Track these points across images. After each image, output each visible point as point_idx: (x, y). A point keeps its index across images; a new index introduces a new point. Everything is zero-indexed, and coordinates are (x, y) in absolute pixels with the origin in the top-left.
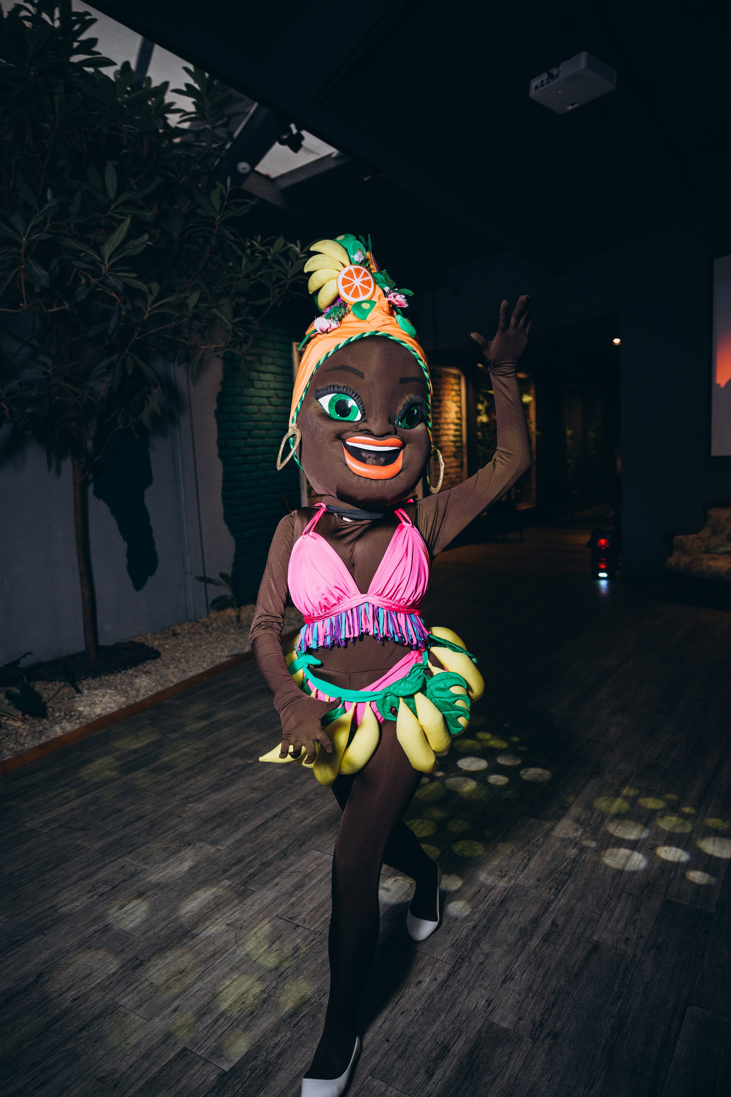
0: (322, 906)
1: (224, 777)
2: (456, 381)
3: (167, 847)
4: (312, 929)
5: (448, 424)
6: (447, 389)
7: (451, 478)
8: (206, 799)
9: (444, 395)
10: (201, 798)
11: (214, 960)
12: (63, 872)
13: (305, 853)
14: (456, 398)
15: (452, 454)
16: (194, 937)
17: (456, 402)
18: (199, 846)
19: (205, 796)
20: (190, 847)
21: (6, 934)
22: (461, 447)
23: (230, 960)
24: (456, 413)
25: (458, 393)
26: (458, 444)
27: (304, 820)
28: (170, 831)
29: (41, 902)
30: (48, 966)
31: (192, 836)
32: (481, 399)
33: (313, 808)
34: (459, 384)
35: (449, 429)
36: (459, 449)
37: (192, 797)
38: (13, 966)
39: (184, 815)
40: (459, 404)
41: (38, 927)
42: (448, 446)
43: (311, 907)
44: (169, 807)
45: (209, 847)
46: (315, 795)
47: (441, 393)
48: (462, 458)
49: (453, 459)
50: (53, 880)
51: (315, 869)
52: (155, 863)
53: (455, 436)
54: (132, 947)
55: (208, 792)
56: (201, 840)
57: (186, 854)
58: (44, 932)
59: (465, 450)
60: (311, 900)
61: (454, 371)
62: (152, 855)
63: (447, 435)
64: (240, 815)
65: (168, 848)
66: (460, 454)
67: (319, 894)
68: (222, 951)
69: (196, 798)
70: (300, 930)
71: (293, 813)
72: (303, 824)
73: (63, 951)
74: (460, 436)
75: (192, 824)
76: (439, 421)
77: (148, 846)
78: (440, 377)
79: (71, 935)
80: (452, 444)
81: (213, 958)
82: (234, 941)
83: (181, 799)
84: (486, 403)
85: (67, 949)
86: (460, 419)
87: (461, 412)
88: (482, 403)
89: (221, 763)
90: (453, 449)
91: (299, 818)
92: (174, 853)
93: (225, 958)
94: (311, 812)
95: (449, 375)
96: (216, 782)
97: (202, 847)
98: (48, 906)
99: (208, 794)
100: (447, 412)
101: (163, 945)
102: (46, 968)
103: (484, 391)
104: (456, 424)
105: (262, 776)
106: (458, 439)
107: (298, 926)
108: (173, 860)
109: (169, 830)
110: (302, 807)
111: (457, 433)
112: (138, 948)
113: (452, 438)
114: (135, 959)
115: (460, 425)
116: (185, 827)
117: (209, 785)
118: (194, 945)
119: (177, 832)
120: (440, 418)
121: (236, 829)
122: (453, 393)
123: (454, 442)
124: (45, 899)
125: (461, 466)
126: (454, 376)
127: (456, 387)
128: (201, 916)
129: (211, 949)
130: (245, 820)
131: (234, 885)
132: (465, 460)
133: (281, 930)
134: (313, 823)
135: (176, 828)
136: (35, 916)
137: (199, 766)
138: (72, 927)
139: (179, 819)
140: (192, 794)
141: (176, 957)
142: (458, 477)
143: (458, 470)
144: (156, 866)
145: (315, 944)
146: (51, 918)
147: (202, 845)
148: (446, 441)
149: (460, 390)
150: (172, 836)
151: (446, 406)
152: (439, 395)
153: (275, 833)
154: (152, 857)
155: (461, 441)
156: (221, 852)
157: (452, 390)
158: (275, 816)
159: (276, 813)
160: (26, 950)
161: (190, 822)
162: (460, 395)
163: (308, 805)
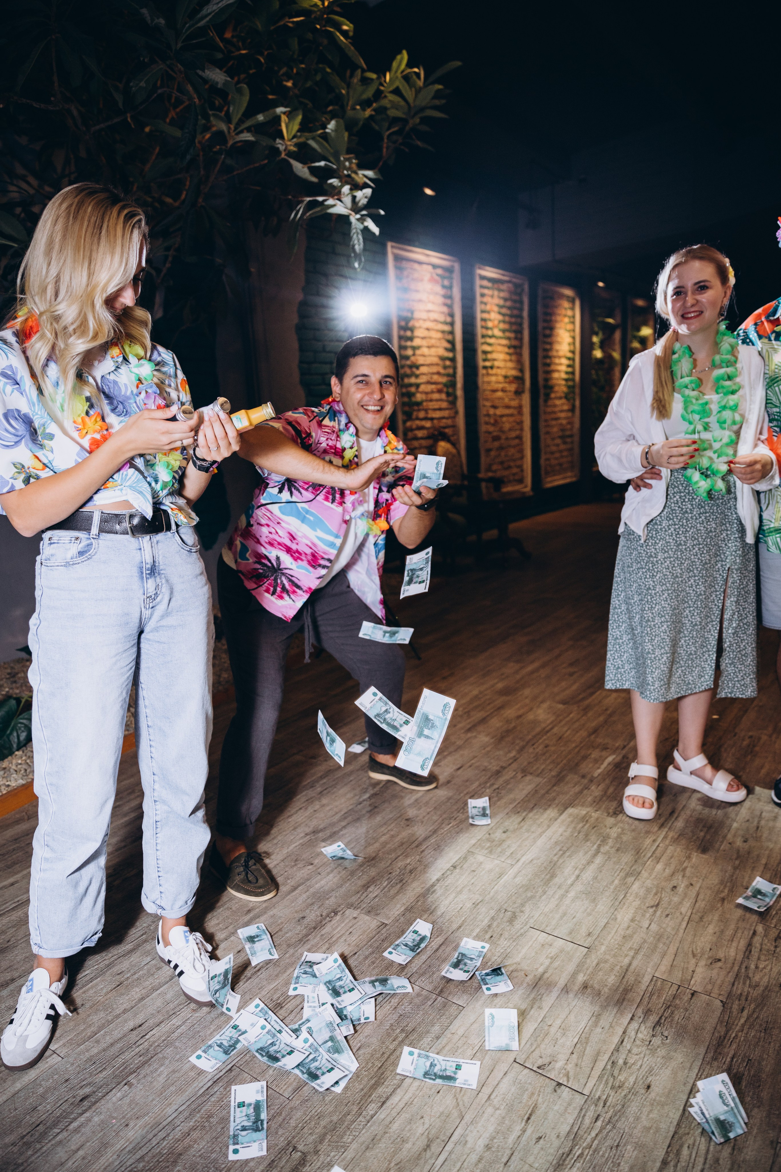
0: (587, 1043)
1: (361, 800)
2: (570, 305)
3: (301, 916)
4: (586, 1092)
5: (560, 357)
6: (559, 315)
7: (561, 424)
8: (343, 835)
9: (556, 321)
10: (335, 833)
11: (431, 1158)
12: (149, 959)
13: (521, 935)
14: (570, 327)
15: (563, 395)
16: (384, 1103)
17: (569, 331)
18: (351, 917)
19: (341, 830)
20: (338, 917)
21: (67, 1081)
22: (573, 387)
23: (462, 1160)
24: (569, 344)
25: (572, 320)
26: (570, 383)
27: (500, 876)
28: (300, 888)
29: (118, 1016)
30: (142, 1158)
31: (336, 897)
32: (596, 329)
33: (508, 853)
34: (573, 309)
35: (561, 364)
36: (571, 388)
37: (321, 830)
38: (81, 1153)
39: (316, 862)
40: (572, 334)
41: (119, 1068)
42: (559, 385)
43: (568, 1043)
44: (291, 848)
45: (367, 918)
46: (504, 832)
47: (553, 318)
48: (574, 400)
49: (563, 401)
50: (135, 973)
51: (548, 967)
52: (289, 946)
53: (567, 373)
54: (280, 1119)
55: (343, 824)
56: (350, 906)
57: (334, 930)
58: (129, 1079)
59: (577, 390)
60: (564, 1030)
61: (568, 292)
62: (280, 930)
63: (558, 371)
64: (400, 864)
65: (303, 918)
66: (571, 395)
67: (572, 1017)
68: (442, 1137)
69: (328, 832)
70: (565, 1093)
71: (481, 863)
72: (502, 881)
73: (165, 1123)
74: (573, 373)
75: (331, 875)
76: (551, 354)
77: (271, 913)
78: (552, 298)
79: (173, 1088)
80: (563, 382)
81: (429, 1154)
82: (455, 1113)
83: (307, 834)
84: (601, 335)
85: (170, 1119)
86: (573, 352)
87: (574, 343)
88: (597, 334)
89: (351, 778)
90: (565, 389)
91: (490, 871)
92: (315, 928)
93: (450, 1153)
94: (509, 861)
95: (562, 296)
96: (350, 808)
97: (355, 918)
98: (131, 1024)
99: (344, 827)
100: (559, 343)
101: (335, 1118)
102: (139, 1160)
103: (600, 319)
104: (569, 359)
105: (416, 800)
106: (570, 376)
107: (559, 1084)
108: (315, 941)
109: (299, 886)
110: (491, 852)
111: (570, 370)
112: (293, 1123)
113: (564, 376)
114: (291, 1149)
115: (573, 360)
116: (323, 882)
117: (343, 813)
118: (389, 1119)
119: (312, 890)
120: (551, 350)
121: (401, 888)
122: (566, 320)
123: (566, 380)
124: (125, 1011)
125: (572, 410)
126: (568, 298)
127: (570, 313)
128: (386, 1056)
129: (420, 1130)
130: (411, 872)
131: (424, 993)
132: (578, 403)
133: (533, 1094)
134: (518, 880)
135: (308, 883)
136: (112, 1045)
137: (321, 782)
138: (174, 1072)
139: (310, 867)
140: (321, 827)
141: (363, 1147)
142: (569, 423)
143: (570, 414)
144: (291, 951)
145: (602, 1129)
146: (137, 1050)
147: (355, 916)
148: (557, 379)
149: (574, 317)
150: (305, 896)
151: (558, 335)
152: (550, 321)
153: (463, 897)
154: (280, 933)
155: (573, 380)
156: (388, 927)
157: (565, 316)
158: (454, 867)
159: (454, 861)
160: (102, 1117)
161: (328, 874)
162: (573, 323)
163: (499, 849)
